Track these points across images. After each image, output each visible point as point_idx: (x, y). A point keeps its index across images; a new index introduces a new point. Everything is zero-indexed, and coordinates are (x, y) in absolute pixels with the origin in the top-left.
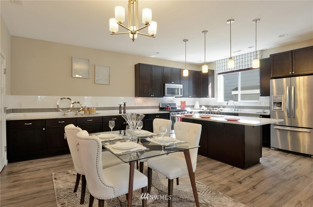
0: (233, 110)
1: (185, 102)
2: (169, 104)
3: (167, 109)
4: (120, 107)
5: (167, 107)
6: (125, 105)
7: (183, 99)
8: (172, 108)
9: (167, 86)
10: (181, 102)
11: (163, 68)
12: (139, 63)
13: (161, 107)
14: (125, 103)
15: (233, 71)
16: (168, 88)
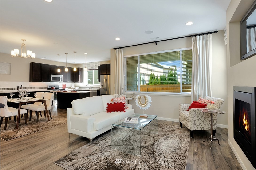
0: (90, 88)
1: (65, 85)
2: (54, 86)
3: (52, 89)
4: (18, 87)
5: (52, 87)
6: (21, 86)
7: (64, 83)
8: (55, 88)
9: (52, 76)
10: (63, 85)
11: (50, 66)
12: (33, 63)
13: (48, 87)
14: (21, 85)
15: (90, 70)
16: (52, 77)
